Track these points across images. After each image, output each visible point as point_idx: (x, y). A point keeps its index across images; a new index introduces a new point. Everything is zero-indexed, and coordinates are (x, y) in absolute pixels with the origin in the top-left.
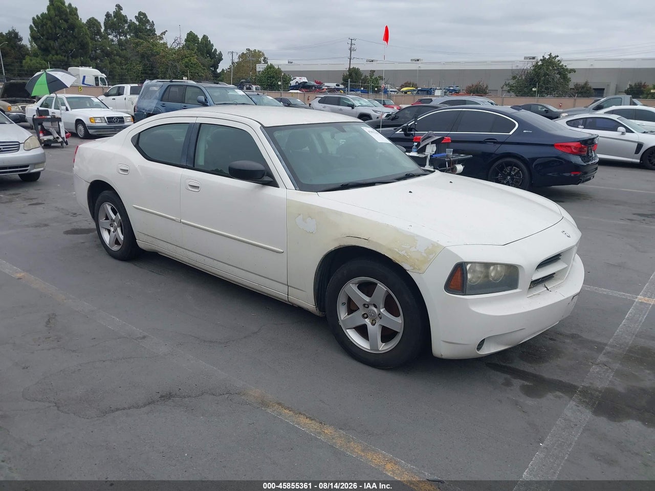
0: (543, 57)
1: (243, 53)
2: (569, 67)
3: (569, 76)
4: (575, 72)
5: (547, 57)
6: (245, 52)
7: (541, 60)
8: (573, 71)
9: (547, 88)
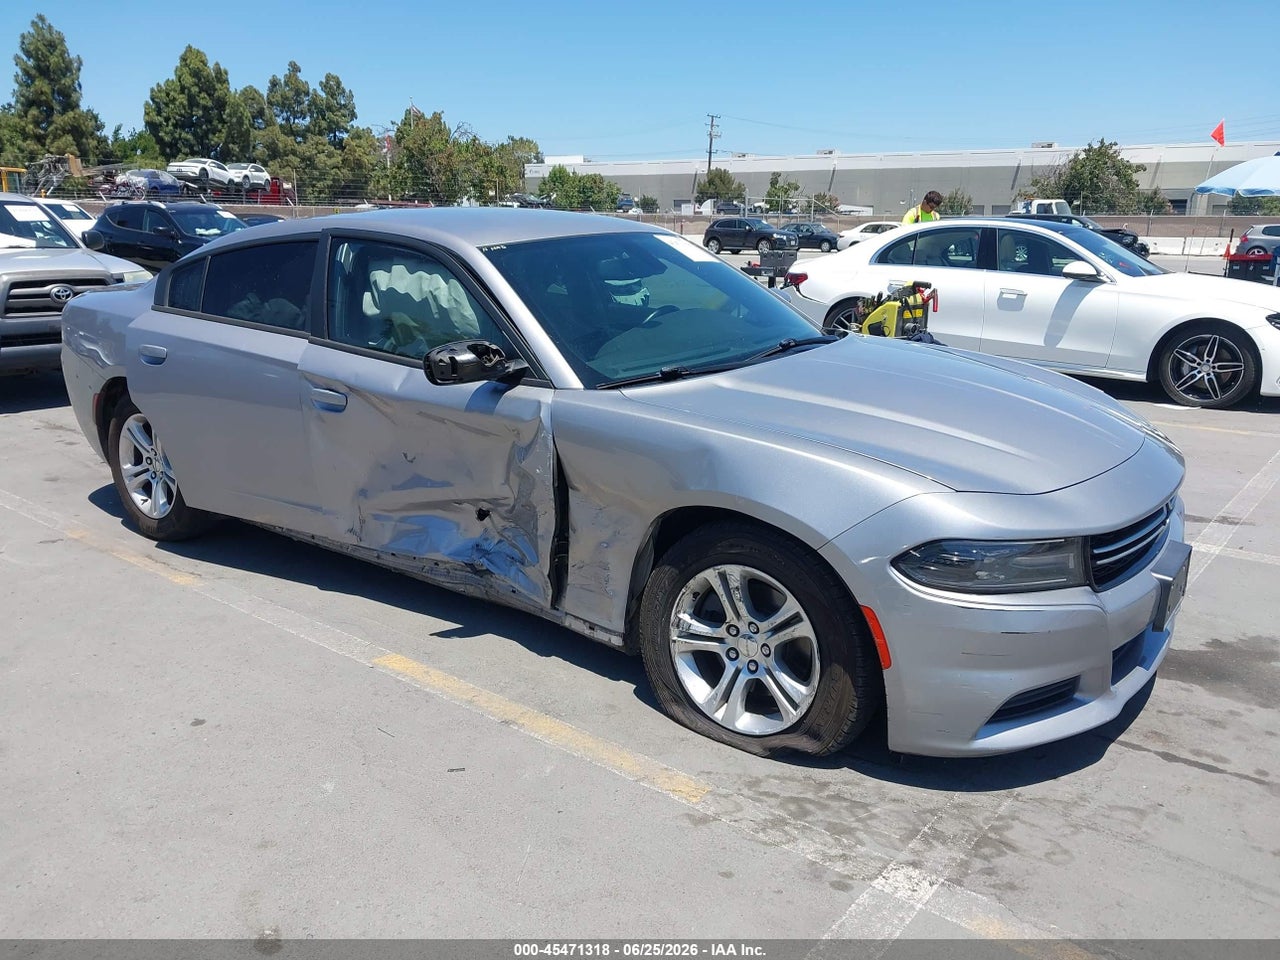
0: (1090, 145)
1: (502, 145)
2: (1134, 161)
3: (1135, 177)
4: (1145, 170)
5: (1096, 146)
6: (506, 143)
7: (1085, 151)
8: (1141, 168)
9: (1096, 201)
